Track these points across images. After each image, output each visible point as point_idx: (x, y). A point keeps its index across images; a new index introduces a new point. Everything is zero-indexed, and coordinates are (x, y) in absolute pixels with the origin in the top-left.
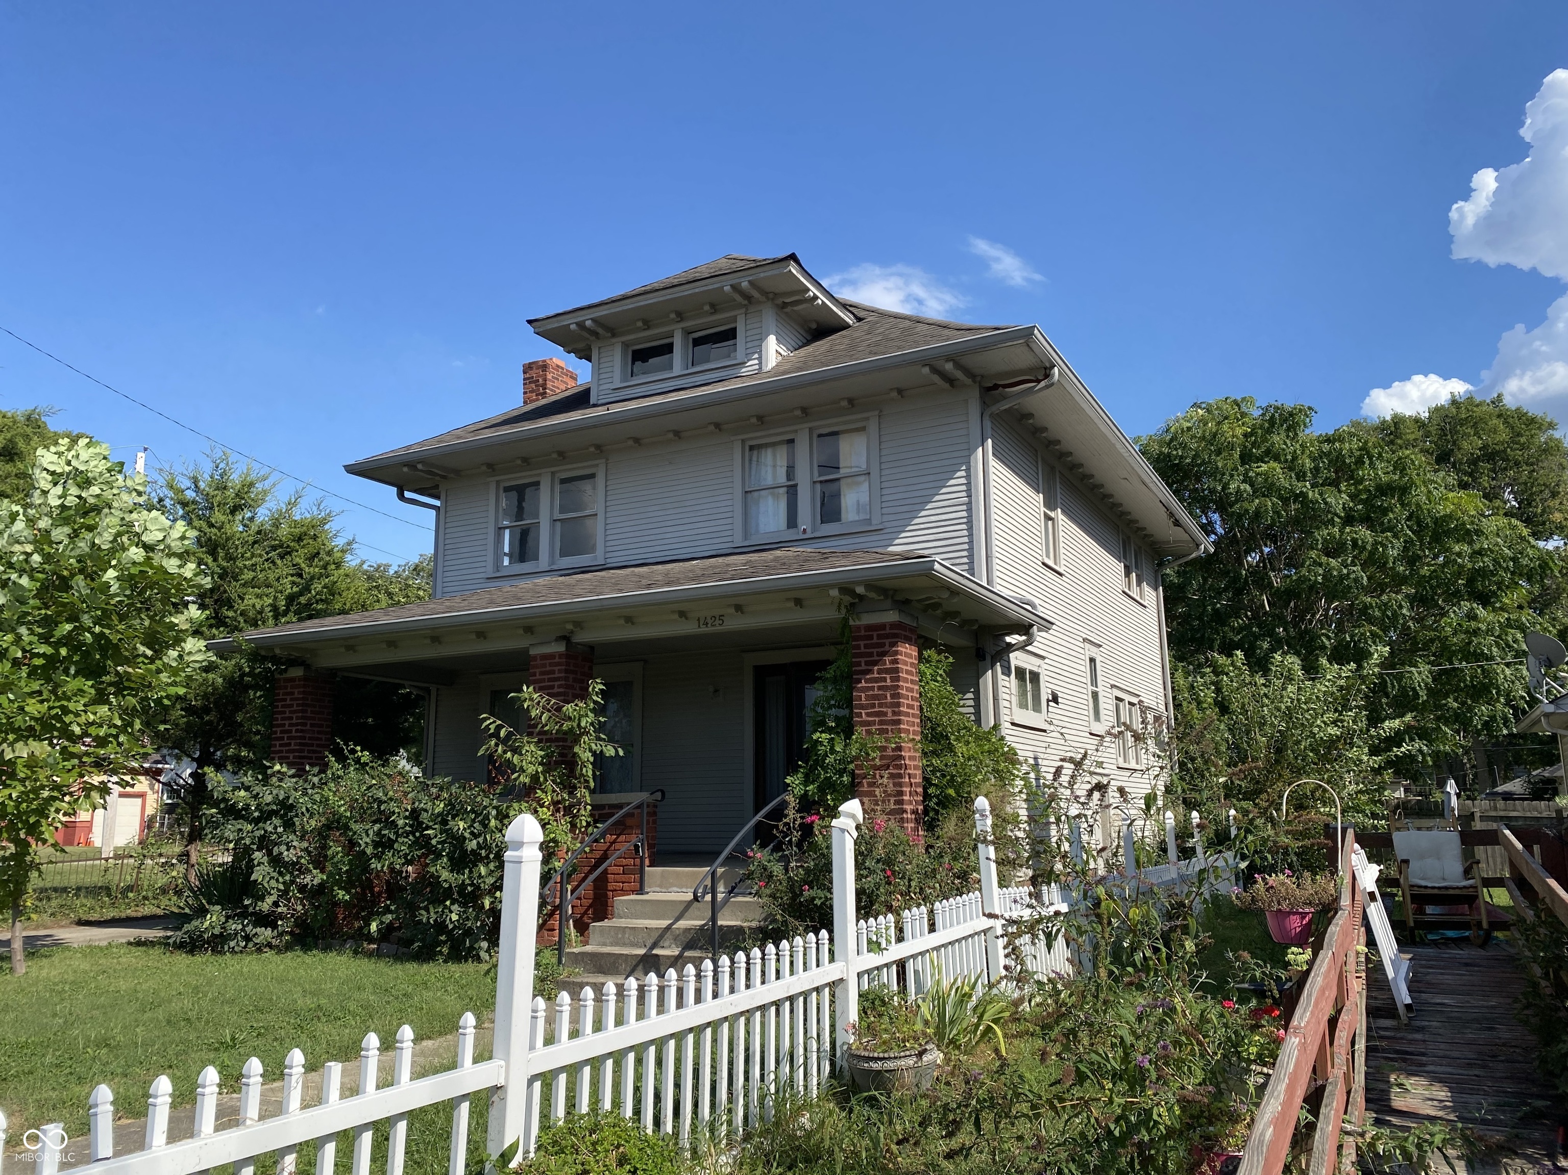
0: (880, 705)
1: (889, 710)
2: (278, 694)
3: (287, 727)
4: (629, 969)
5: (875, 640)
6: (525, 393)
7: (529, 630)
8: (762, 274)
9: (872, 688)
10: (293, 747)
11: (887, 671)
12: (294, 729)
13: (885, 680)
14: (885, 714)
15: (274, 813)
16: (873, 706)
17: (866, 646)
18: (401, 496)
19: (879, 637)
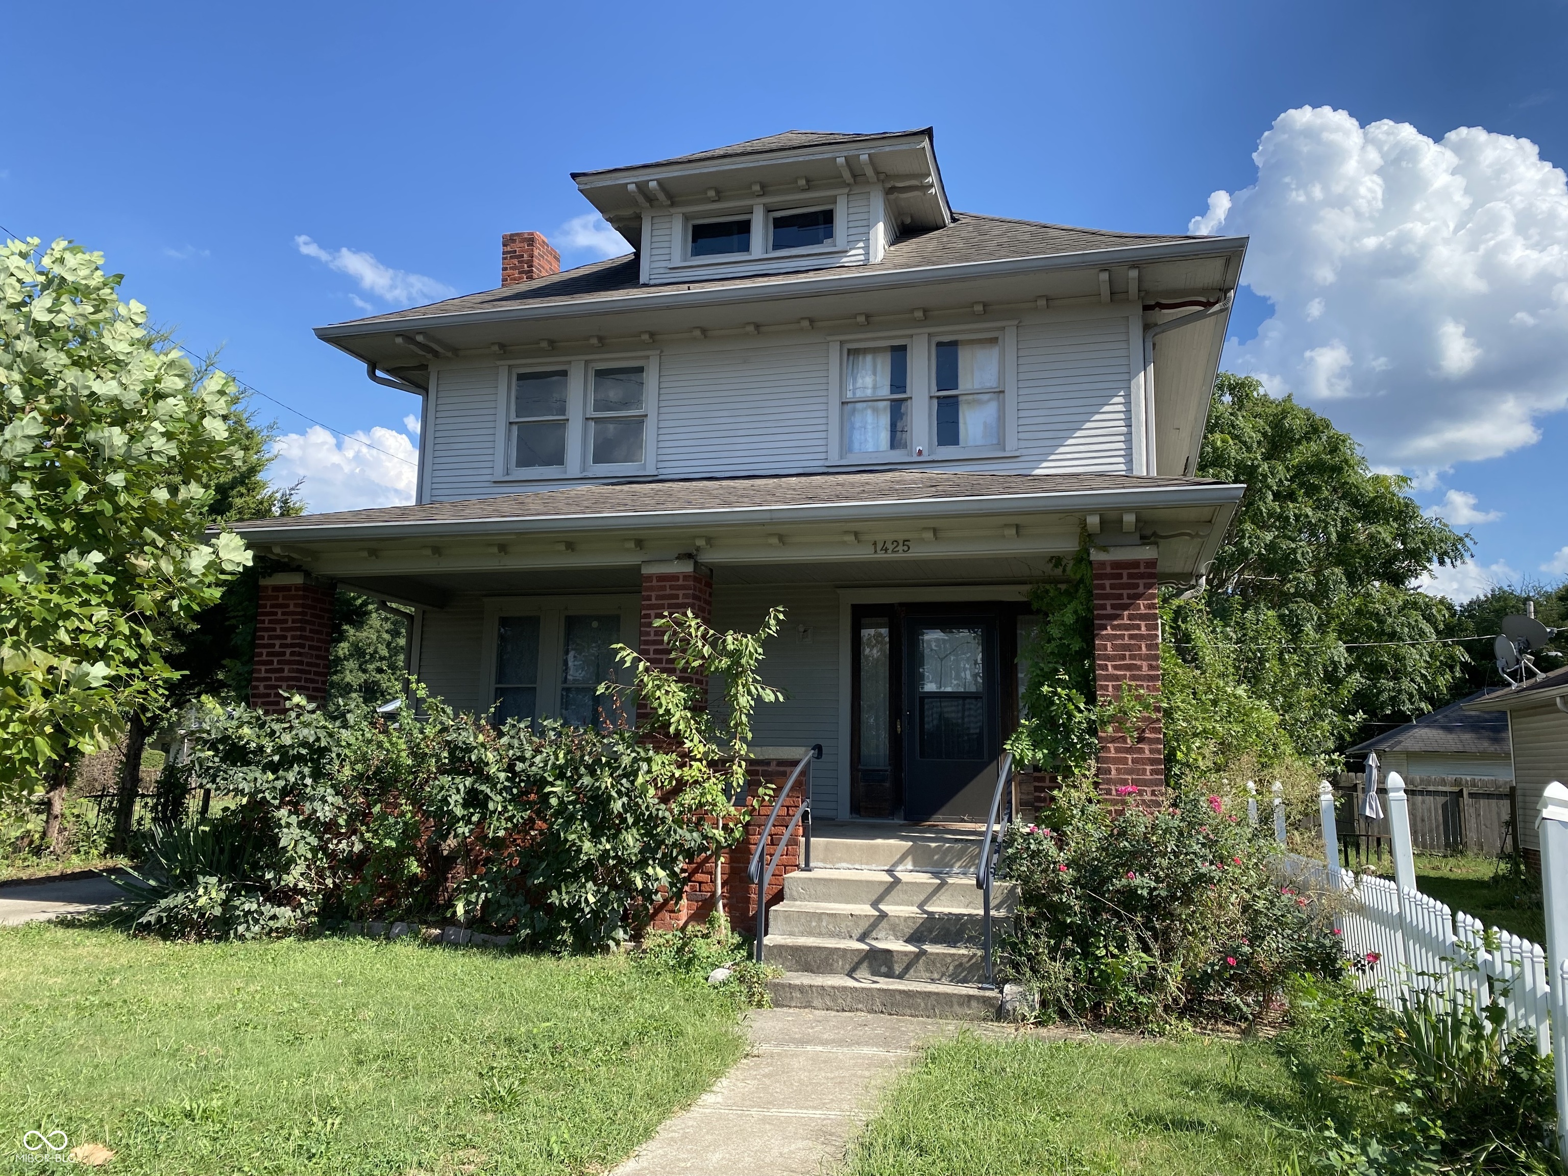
0: (1132, 657)
1: (1145, 664)
2: (265, 606)
3: (277, 649)
4: (848, 967)
5: (1125, 580)
6: (504, 269)
7: (640, 543)
8: (887, 148)
9: (1122, 637)
10: (286, 674)
11: (1143, 617)
12: (288, 651)
13: (1138, 627)
14: (1139, 668)
15: (300, 759)
16: (1123, 658)
17: (1112, 587)
18: (372, 375)
19: (1130, 576)
